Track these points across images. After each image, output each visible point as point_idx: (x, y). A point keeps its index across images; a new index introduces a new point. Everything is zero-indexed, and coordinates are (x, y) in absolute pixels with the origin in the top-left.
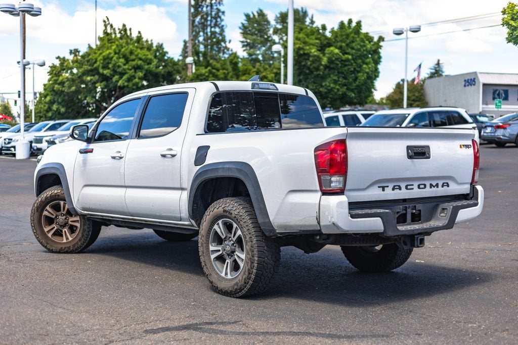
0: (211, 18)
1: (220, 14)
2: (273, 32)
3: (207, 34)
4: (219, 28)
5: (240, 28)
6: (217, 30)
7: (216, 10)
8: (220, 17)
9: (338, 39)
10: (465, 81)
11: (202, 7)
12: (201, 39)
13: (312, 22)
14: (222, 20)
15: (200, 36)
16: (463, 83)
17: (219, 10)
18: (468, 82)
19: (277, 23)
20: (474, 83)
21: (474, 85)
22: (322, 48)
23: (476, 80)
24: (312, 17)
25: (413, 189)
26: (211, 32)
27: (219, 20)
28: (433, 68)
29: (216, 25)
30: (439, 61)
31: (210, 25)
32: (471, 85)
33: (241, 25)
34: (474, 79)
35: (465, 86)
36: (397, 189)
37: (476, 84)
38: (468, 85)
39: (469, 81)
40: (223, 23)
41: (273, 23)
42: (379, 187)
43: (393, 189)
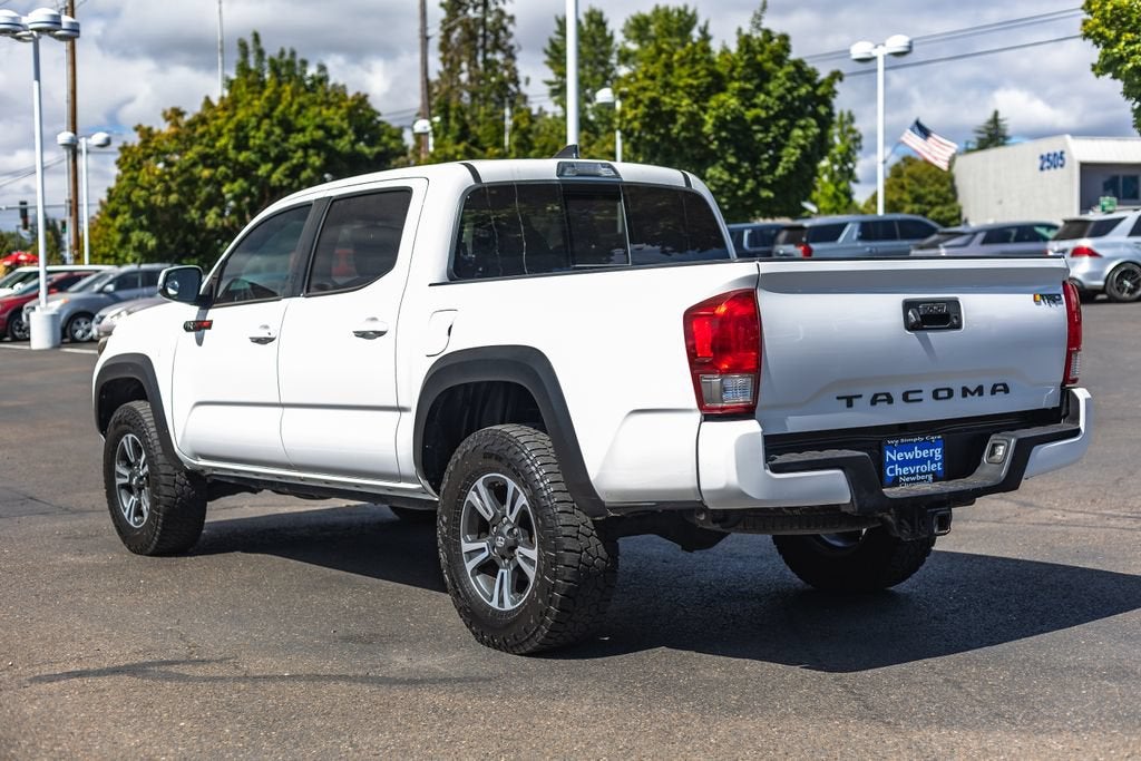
0: (485, 30)
1: (505, 21)
2: (619, 60)
3: (476, 66)
4: (504, 51)
5: (546, 52)
6: (499, 57)
7: (495, 15)
8: (505, 29)
9: (735, 74)
10: (1042, 157)
11: (465, 7)
12: (464, 77)
13: (706, 37)
14: (510, 35)
15: (462, 72)
16: (1038, 163)
17: (501, 13)
18: (1048, 160)
19: (628, 38)
20: (1060, 162)
21: (1062, 166)
22: (701, 95)
23: (1065, 156)
24: (706, 27)
25: (921, 400)
26: (485, 61)
27: (502, 34)
28: (983, 129)
29: (497, 46)
30: (996, 113)
31: (483, 46)
32: (1055, 167)
33: (547, 46)
34: (1062, 153)
35: (1042, 169)
36: (884, 400)
37: (1066, 165)
38: (1048, 168)
39: (1051, 158)
40: (511, 42)
41: (619, 38)
42: (838, 398)
43: (874, 401)
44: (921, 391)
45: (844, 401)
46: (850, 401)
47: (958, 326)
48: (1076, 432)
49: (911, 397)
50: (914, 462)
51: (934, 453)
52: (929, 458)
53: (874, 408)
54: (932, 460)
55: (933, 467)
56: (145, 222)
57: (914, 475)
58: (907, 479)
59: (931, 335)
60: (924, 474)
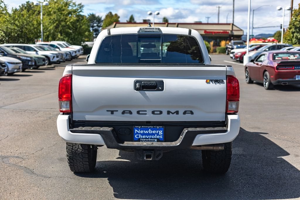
25: (146, 114)
36: (128, 113)
42: (107, 111)
43: (123, 113)
44: (146, 111)
45: (110, 112)
46: (112, 112)
47: (162, 90)
48: (225, 131)
49: (141, 112)
50: (148, 134)
51: (158, 132)
52: (156, 133)
53: (123, 115)
54: (158, 134)
55: (158, 137)
56: (298, 31)
57: (148, 139)
58: (144, 140)
59: (146, 92)
60: (153, 139)
